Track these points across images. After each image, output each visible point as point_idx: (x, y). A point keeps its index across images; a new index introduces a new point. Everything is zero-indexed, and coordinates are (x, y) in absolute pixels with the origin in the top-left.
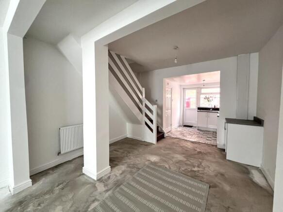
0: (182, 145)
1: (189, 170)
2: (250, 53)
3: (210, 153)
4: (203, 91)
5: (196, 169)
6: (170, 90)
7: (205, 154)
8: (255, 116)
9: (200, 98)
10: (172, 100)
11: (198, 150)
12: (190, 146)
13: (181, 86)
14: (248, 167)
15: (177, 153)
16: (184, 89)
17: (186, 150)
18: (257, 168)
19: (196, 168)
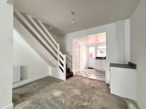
0: (82, 82)
1: (80, 105)
2: (124, 20)
3: (99, 88)
4: (99, 47)
5: (85, 104)
6: (78, 46)
7: (96, 88)
8: (130, 61)
9: (97, 52)
10: (80, 53)
11: (92, 85)
12: (87, 82)
13: (86, 44)
14: (127, 101)
15: (76, 88)
16: (88, 46)
17: (84, 86)
18: (133, 102)
19: (86, 102)
